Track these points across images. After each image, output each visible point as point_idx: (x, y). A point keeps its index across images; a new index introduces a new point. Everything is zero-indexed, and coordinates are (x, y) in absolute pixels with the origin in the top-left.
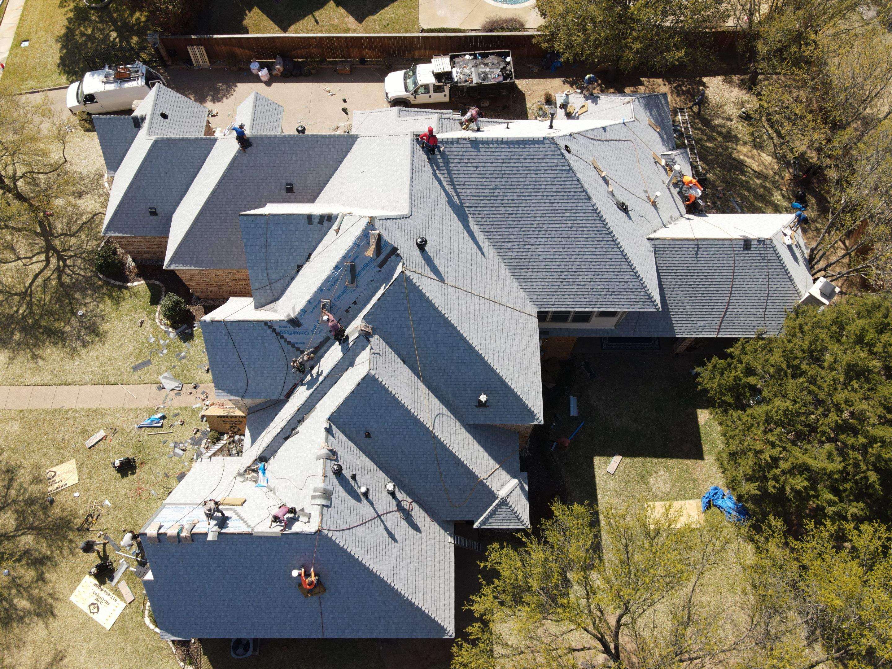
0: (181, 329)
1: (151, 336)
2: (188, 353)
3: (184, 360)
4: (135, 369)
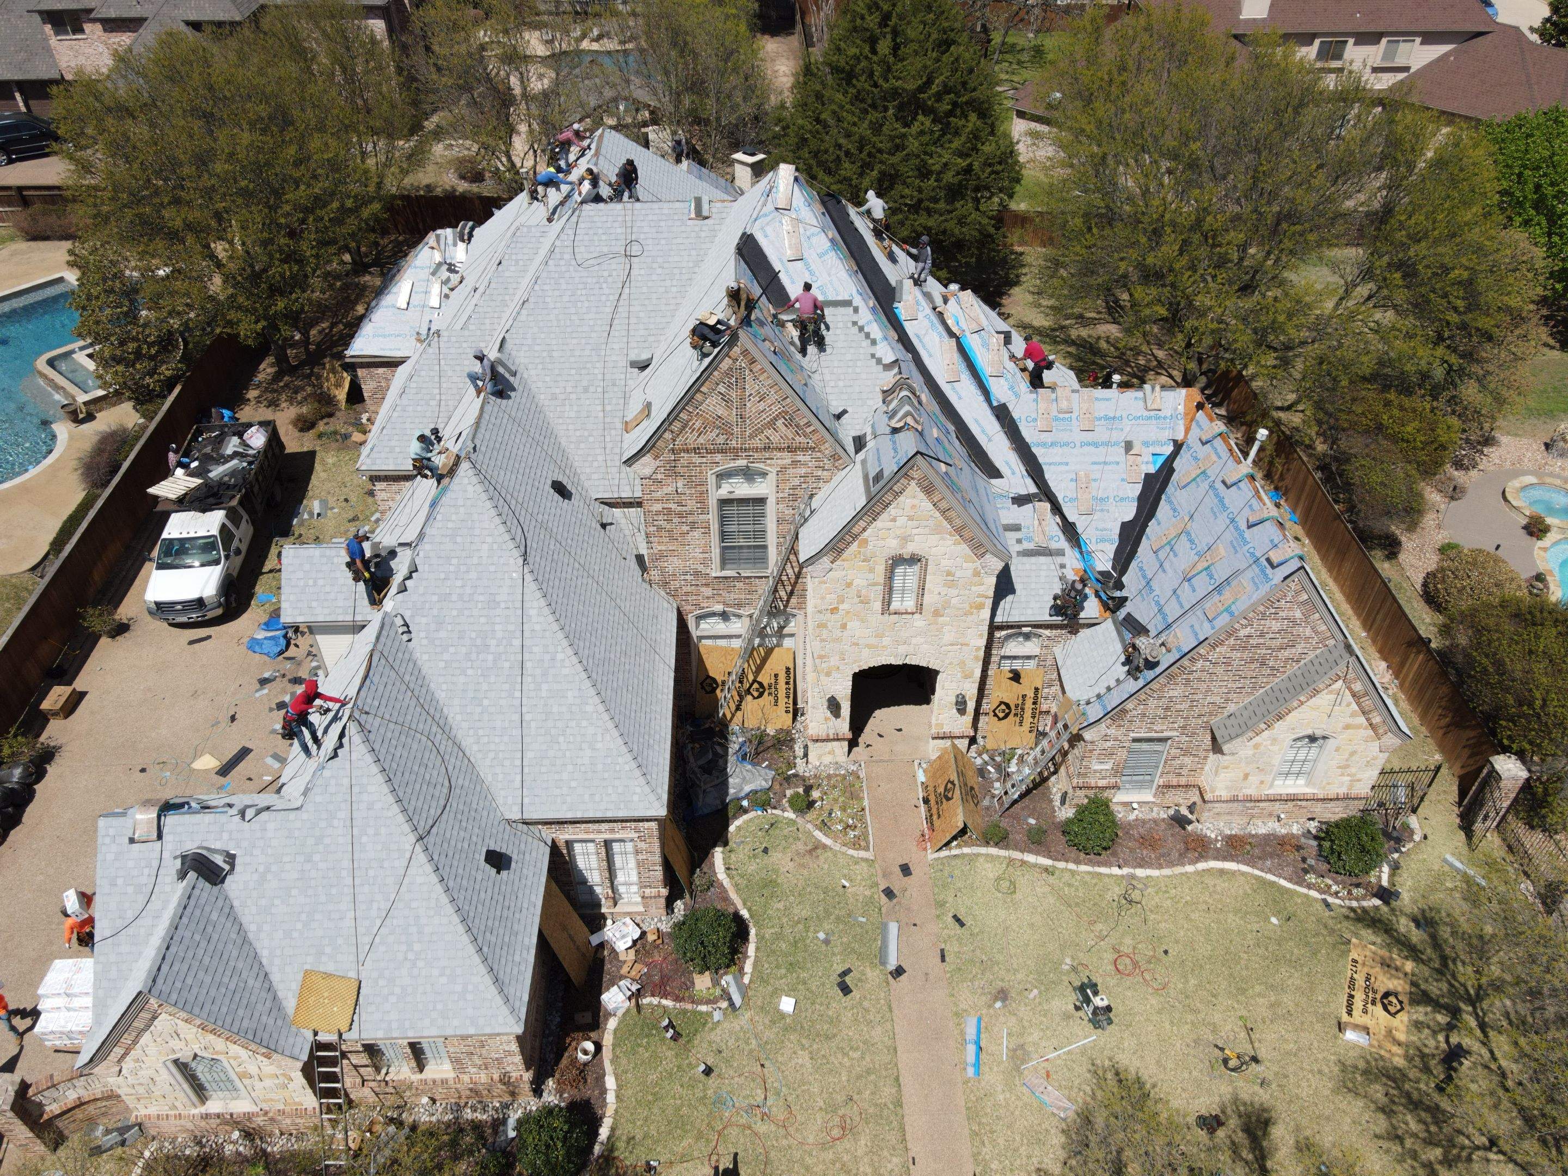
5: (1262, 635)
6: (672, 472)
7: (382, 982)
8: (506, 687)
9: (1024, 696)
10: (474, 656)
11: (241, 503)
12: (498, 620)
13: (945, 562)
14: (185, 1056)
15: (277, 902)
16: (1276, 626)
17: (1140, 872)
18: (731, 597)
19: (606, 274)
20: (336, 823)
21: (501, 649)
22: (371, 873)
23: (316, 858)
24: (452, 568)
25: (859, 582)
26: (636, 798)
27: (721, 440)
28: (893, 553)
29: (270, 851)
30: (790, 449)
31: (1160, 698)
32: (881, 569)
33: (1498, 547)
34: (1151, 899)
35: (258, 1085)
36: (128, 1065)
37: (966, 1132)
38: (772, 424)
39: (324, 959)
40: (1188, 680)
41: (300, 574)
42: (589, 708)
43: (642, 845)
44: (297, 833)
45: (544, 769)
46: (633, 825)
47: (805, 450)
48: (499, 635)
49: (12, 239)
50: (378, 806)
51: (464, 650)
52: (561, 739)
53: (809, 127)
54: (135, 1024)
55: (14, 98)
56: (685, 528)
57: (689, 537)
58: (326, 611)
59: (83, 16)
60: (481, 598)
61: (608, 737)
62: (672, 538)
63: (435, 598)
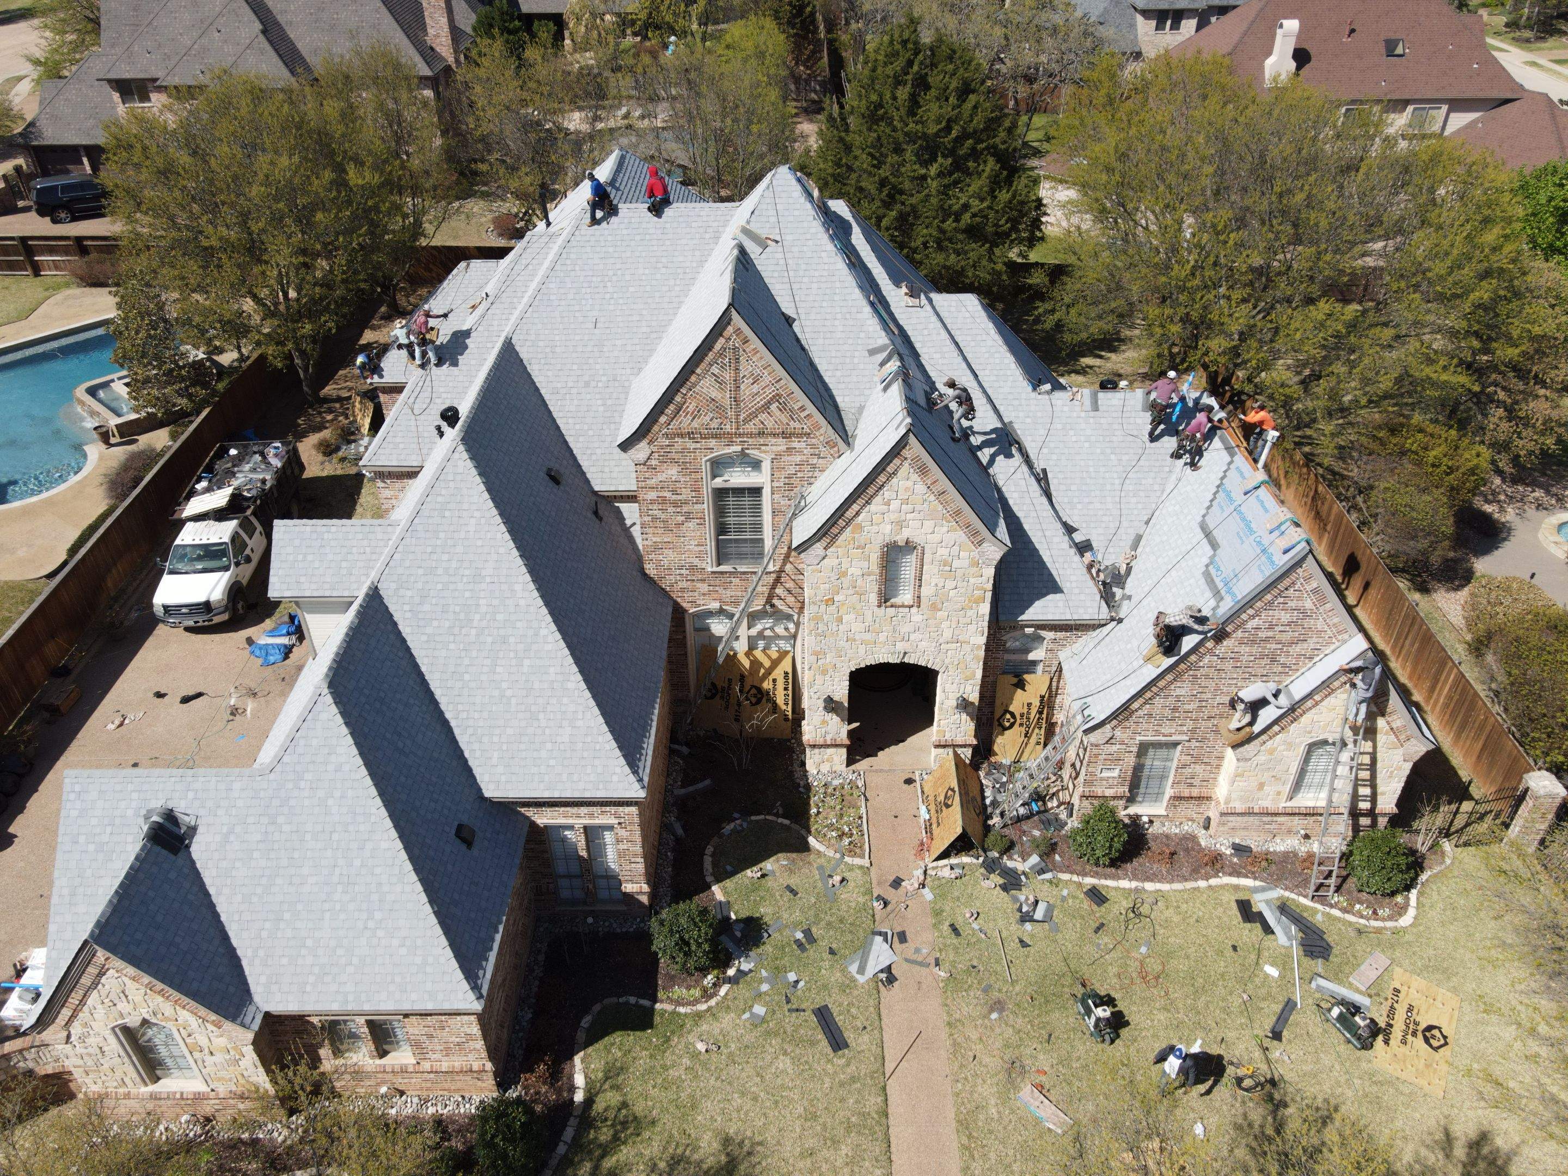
0: (731, 947)
1: (747, 1015)
2: (796, 925)
3: (814, 930)
4: (838, 1043)
5: (1271, 627)
6: (666, 459)
7: (340, 952)
8: (488, 662)
9: (1029, 705)
10: (456, 631)
11: (254, 513)
12: (482, 594)
13: (943, 552)
14: (133, 1021)
15: (238, 864)
16: (1285, 617)
17: (1149, 886)
18: (727, 594)
19: (611, 273)
20: (302, 784)
21: (484, 623)
22: (335, 836)
23: (281, 820)
24: (439, 542)
25: (854, 571)
26: (615, 778)
27: (714, 424)
28: (887, 540)
29: (234, 812)
30: (786, 435)
31: (1166, 697)
32: (875, 557)
33: (1533, 576)
34: (1162, 913)
35: (209, 1060)
36: (76, 1029)
37: (955, 1145)
38: (766, 407)
39: (282, 925)
40: (1195, 677)
41: (290, 550)
42: (571, 685)
43: (622, 833)
44: (262, 794)
45: (522, 747)
46: (613, 809)
47: (800, 435)
48: (484, 609)
49: (67, 285)
50: (346, 768)
51: (447, 624)
52: (541, 716)
53: (830, 171)
54: (82, 981)
55: (82, 163)
56: (680, 519)
57: (684, 528)
58: (314, 586)
59: (150, 85)
60: (467, 572)
61: (588, 715)
62: (667, 529)
63: (421, 571)
